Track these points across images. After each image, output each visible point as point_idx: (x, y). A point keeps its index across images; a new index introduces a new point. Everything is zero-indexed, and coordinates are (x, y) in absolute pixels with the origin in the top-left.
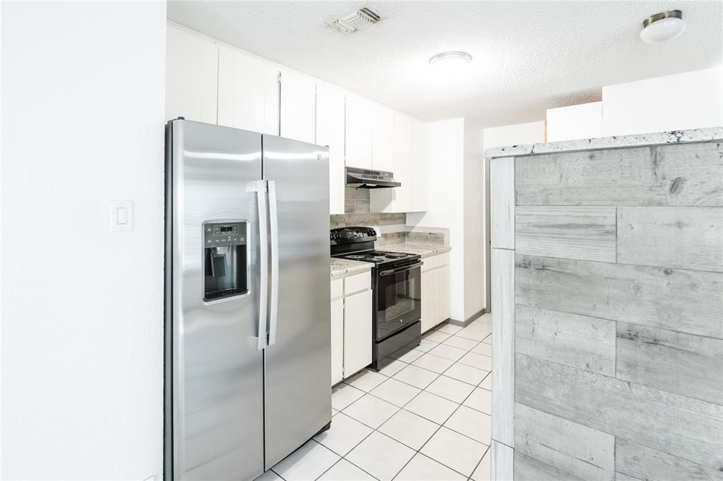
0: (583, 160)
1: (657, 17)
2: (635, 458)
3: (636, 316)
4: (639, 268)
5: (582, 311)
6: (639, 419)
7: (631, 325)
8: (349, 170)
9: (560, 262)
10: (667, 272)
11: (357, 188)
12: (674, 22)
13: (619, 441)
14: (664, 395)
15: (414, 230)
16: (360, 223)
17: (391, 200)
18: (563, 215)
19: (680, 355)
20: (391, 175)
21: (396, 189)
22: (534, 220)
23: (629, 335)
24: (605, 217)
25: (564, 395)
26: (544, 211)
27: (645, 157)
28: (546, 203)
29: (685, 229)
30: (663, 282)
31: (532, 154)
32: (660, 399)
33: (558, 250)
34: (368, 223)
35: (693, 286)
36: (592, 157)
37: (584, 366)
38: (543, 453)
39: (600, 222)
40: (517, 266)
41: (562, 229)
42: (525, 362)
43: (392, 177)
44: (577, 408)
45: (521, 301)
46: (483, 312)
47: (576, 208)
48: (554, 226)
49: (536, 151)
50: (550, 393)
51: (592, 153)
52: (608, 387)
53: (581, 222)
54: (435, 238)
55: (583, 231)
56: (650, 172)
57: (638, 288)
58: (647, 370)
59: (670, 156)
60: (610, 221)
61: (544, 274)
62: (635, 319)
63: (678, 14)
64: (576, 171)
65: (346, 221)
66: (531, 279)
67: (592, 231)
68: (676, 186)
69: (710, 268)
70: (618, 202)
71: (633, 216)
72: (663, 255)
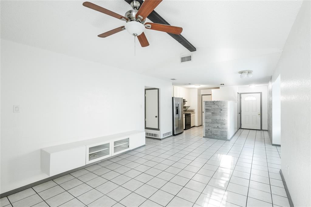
1: (221, 84)
2: (212, 120)
5: (209, 112)
6: (213, 118)
12: (223, 85)
14: (214, 116)
15: (188, 110)
19: (215, 114)
20: (185, 100)
21: (186, 102)
23: (212, 113)
28: (207, 105)
33: (208, 108)
35: (215, 110)
38: (207, 122)
46: (201, 125)
47: (209, 105)
49: (206, 101)
52: (211, 116)
54: (192, 111)
56: (213, 103)
57: (213, 110)
63: (223, 84)
66: (206, 110)
67: (210, 107)
68: (215, 104)
70: (211, 105)
71: (212, 106)
72: (214, 108)
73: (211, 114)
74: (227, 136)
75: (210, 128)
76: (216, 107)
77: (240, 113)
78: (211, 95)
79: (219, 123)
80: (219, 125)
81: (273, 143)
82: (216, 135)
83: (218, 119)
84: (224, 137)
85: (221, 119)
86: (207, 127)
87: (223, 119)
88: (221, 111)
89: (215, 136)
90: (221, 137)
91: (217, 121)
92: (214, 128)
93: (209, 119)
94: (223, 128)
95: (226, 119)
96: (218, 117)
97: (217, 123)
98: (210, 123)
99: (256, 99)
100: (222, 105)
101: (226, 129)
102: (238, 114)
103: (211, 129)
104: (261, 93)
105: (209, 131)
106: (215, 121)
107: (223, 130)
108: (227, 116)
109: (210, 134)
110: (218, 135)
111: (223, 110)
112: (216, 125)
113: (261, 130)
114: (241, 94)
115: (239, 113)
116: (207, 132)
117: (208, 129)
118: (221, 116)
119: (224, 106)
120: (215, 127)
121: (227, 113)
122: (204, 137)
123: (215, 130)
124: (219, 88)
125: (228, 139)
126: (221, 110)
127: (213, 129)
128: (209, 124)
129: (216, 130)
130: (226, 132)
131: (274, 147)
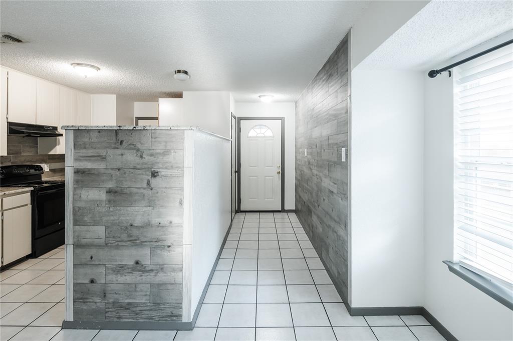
0: (96, 134)
1: (179, 71)
2: (111, 231)
3: (111, 185)
4: (112, 169)
5: (96, 186)
6: (112, 218)
7: (110, 188)
8: (10, 124)
9: (89, 170)
10: (119, 170)
11: (24, 137)
13: (107, 227)
14: (118, 208)
16: (27, 162)
17: (56, 146)
18: (90, 152)
19: (123, 195)
20: (56, 128)
21: (60, 138)
22: (81, 155)
23: (109, 192)
24: (103, 153)
25: (91, 218)
26: (84, 151)
27: (113, 134)
28: (85, 148)
29: (124, 156)
30: (118, 173)
31: (78, 129)
32: (117, 210)
33: (88, 165)
34: (36, 162)
35: (125, 173)
36: (99, 132)
37: (96, 205)
38: (84, 241)
39: (101, 154)
40: (75, 173)
41: (89, 158)
42: (77, 209)
43: (57, 130)
44: (94, 221)
45: (76, 186)
47: (94, 150)
48: (87, 157)
49: (80, 128)
50: (86, 219)
51: (99, 131)
52: (104, 210)
53: (96, 155)
55: (96, 158)
56: (115, 138)
57: (112, 176)
58: (114, 201)
59: (120, 134)
60: (104, 154)
61: (84, 175)
62: (110, 186)
63: (186, 73)
64: (94, 137)
65: (12, 160)
66: (79, 177)
67: (99, 158)
68: (121, 142)
69: (128, 167)
70: (106, 148)
71: (111, 152)
72: (118, 164)
73: (103, 196)
74: (179, 306)
75: (100, 274)
76: (130, 157)
77: (238, 172)
78: (156, 118)
79: (142, 244)
80: (144, 255)
81: (355, 304)
82: (128, 307)
83: (138, 221)
84: (168, 312)
85: (155, 221)
86: (82, 271)
87: (164, 221)
88: (154, 182)
89: (124, 313)
90: (154, 314)
91: (135, 232)
92: (120, 269)
93: (96, 223)
94: (161, 268)
95: (176, 220)
96: (137, 214)
97: (136, 242)
98: (99, 246)
99: (271, 135)
100: (159, 148)
101: (174, 270)
102: (233, 174)
103: (103, 281)
104: (282, 119)
105: (94, 288)
106: (124, 236)
107: (161, 277)
108: (181, 203)
109: (98, 302)
110: (137, 305)
111: (163, 172)
112: (127, 256)
113: (283, 210)
114: (240, 119)
115: (236, 172)
116: (81, 294)
117: (87, 281)
118: (151, 203)
119: (166, 153)
120: (122, 267)
121: (182, 189)
122: (66, 325)
123: (121, 279)
124: (179, 95)
125: (185, 319)
126: (154, 174)
127: (112, 277)
128: (93, 252)
129: (128, 278)
130: (177, 286)
131: (359, 320)
